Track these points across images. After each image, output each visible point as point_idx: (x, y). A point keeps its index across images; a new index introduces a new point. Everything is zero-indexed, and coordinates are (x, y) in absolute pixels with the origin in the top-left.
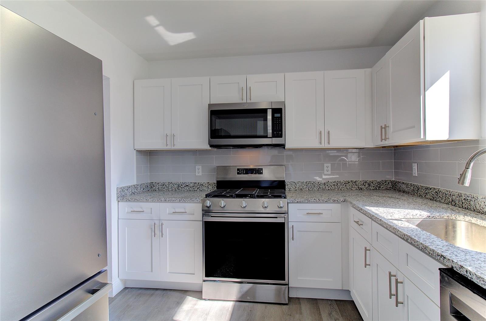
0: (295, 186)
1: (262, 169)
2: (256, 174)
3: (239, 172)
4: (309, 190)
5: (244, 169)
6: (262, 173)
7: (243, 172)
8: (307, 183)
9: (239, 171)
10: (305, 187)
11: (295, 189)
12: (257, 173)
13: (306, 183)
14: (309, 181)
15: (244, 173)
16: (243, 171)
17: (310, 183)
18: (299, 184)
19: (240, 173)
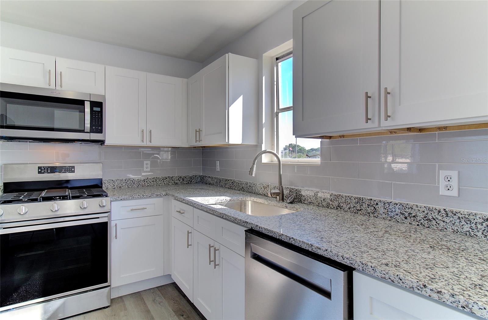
0: (114, 184)
1: (74, 167)
2: (66, 173)
3: (41, 171)
4: (128, 187)
5: (49, 167)
6: (74, 172)
7: (47, 171)
8: (127, 180)
9: (41, 169)
10: (124, 184)
11: (113, 187)
12: (67, 171)
13: (125, 181)
14: (128, 178)
15: (49, 172)
16: (47, 169)
17: (129, 180)
18: (118, 182)
19: (43, 172)
